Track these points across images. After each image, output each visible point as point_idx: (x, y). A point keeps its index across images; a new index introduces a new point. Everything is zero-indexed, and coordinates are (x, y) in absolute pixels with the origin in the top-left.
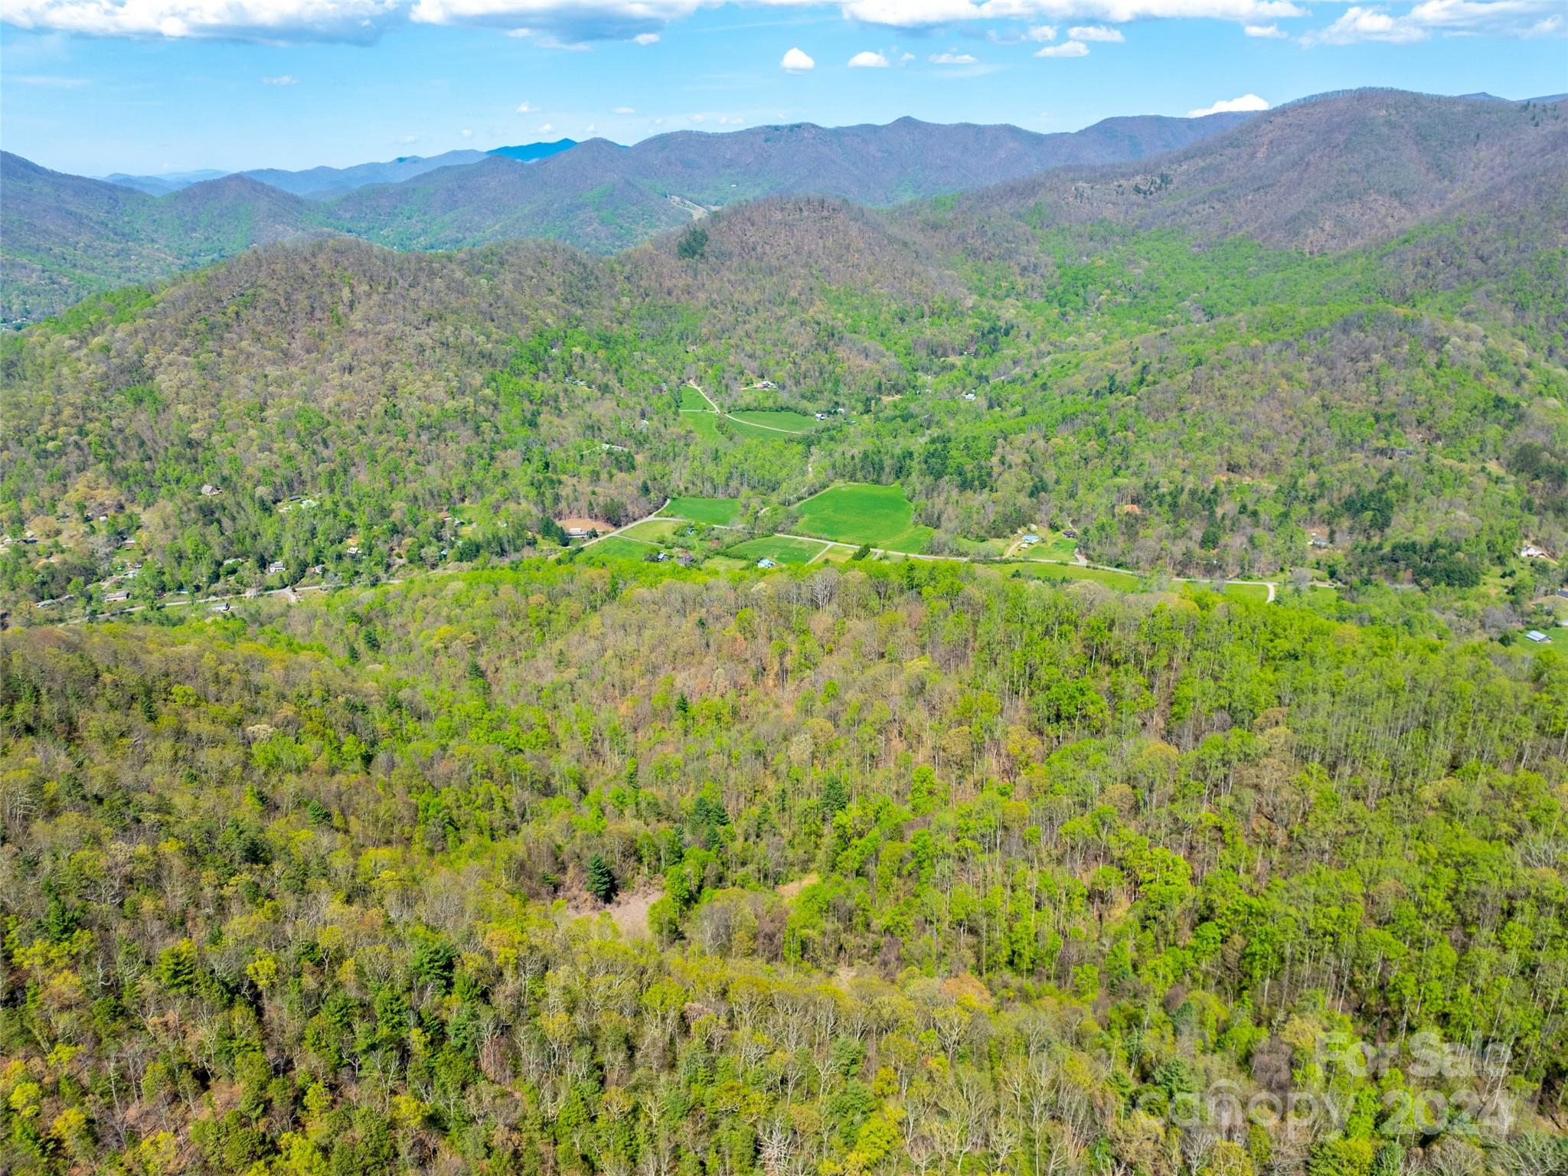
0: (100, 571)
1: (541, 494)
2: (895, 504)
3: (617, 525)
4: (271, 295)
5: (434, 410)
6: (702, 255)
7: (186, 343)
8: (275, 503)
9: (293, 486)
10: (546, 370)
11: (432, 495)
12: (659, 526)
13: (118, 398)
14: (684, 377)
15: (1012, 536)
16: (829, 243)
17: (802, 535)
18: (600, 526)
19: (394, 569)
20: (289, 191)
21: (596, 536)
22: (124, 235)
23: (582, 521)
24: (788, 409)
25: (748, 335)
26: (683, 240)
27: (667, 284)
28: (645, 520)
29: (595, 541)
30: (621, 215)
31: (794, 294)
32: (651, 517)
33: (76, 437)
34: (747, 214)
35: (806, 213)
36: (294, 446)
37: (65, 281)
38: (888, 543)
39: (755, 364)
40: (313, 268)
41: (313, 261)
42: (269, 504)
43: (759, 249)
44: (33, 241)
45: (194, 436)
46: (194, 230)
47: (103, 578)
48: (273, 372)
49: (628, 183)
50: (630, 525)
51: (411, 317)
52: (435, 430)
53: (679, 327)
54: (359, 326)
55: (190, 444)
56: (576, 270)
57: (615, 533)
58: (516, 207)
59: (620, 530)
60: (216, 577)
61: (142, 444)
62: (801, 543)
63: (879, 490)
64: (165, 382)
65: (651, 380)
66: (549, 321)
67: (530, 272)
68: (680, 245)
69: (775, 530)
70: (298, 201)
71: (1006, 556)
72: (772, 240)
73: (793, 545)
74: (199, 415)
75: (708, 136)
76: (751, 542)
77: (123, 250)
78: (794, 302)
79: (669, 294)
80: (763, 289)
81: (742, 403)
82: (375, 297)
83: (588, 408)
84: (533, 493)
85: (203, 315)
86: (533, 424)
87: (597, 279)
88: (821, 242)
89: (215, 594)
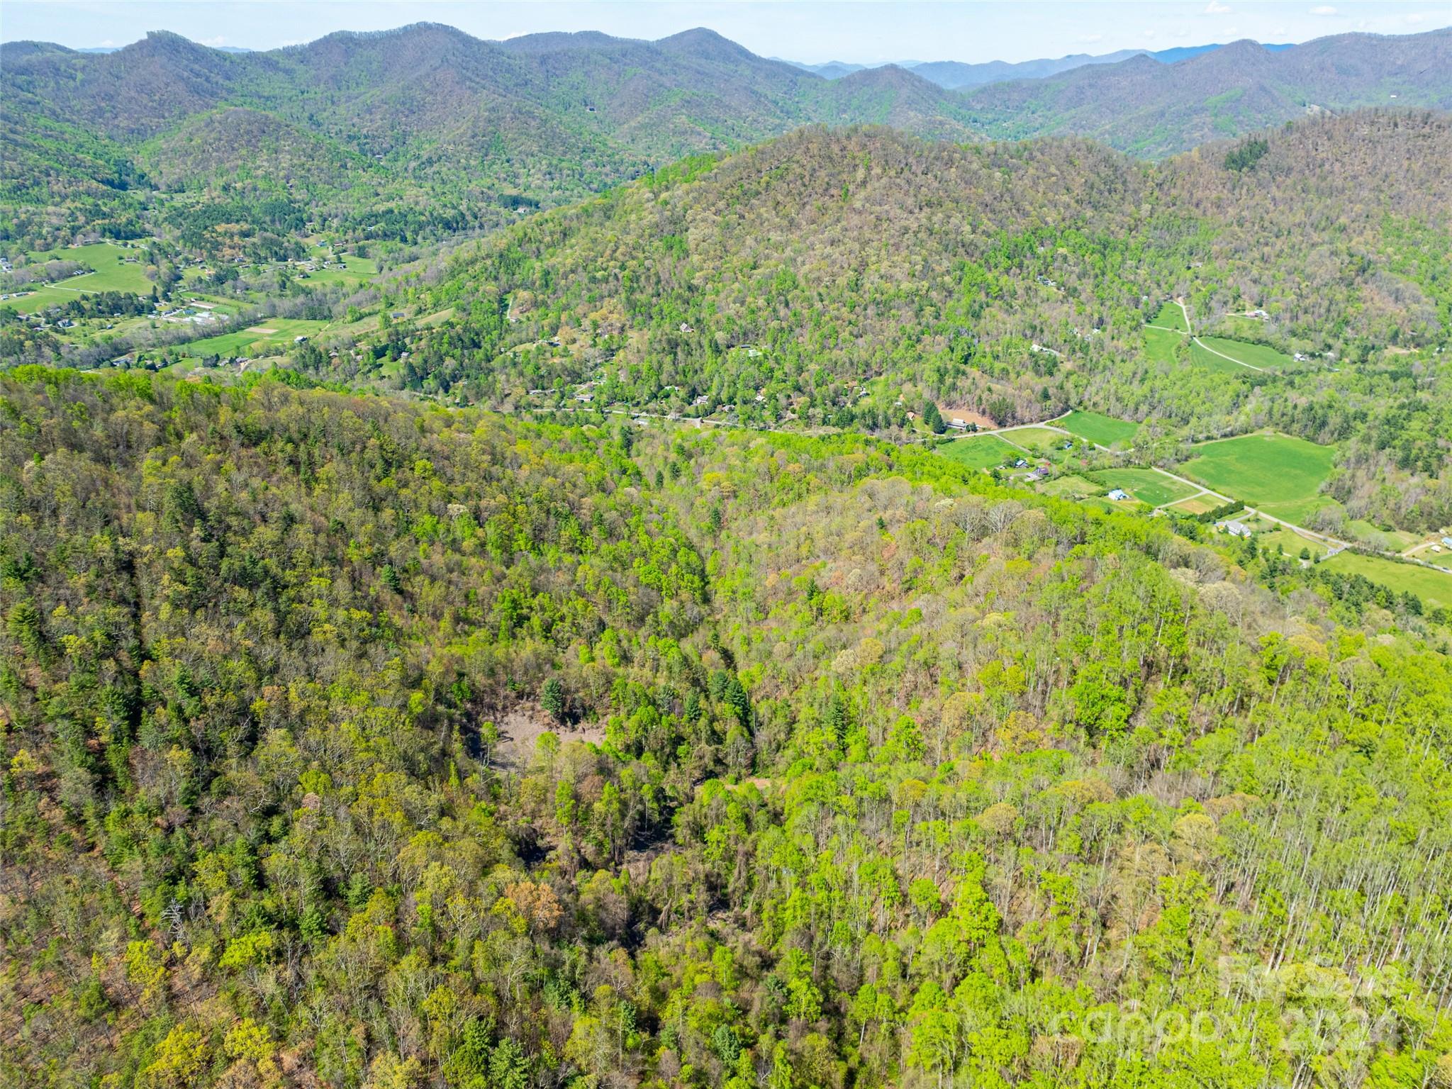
0: (584, 376)
1: (941, 381)
2: (1316, 467)
3: (1001, 424)
4: (799, 170)
5: (890, 288)
6: (1252, 168)
7: (721, 204)
8: (728, 347)
9: (747, 337)
10: (1020, 266)
11: (852, 364)
12: (1045, 434)
13: (656, 243)
14: (1174, 294)
15: (1429, 534)
16: (1416, 167)
17: (1181, 475)
18: (982, 422)
19: (782, 421)
20: (934, 82)
21: (975, 430)
22: (788, 112)
23: (970, 413)
24: (1267, 343)
25: (1264, 259)
26: (1236, 151)
27: (1198, 194)
28: (1034, 425)
29: (971, 434)
30: (1240, 122)
31: (1343, 220)
32: (1042, 425)
33: (617, 271)
34: (1327, 127)
35: (1400, 129)
36: (761, 302)
37: (723, 148)
38: (1271, 505)
39: (1256, 290)
40: (843, 149)
41: (845, 142)
42: (722, 348)
43: (1327, 167)
44: (715, 114)
45: (695, 282)
46: (845, 111)
47: (584, 382)
48: (775, 236)
49: (1263, 88)
50: (1016, 428)
51: (910, 201)
52: (884, 307)
53: (1189, 240)
54: (858, 205)
55: (691, 288)
56: (1104, 171)
57: (996, 431)
58: (1137, 108)
59: (1003, 430)
60: (654, 396)
61: (658, 282)
62: (1174, 483)
63: (1311, 449)
64: (693, 235)
65: (1130, 290)
66: (1049, 219)
67: (1053, 169)
68: (1231, 155)
69: (1154, 463)
70: (940, 91)
71: (1404, 555)
72: (1346, 160)
73: (1164, 484)
74: (705, 266)
75: (1382, 39)
76: (1123, 470)
77: (779, 125)
78: (1343, 229)
79: (1197, 205)
80: (1309, 212)
81: (1218, 329)
82: (885, 180)
83: (1042, 308)
84: (935, 377)
85: (744, 182)
86: (977, 316)
87: (1124, 183)
88: (1406, 163)
89: (648, 411)
